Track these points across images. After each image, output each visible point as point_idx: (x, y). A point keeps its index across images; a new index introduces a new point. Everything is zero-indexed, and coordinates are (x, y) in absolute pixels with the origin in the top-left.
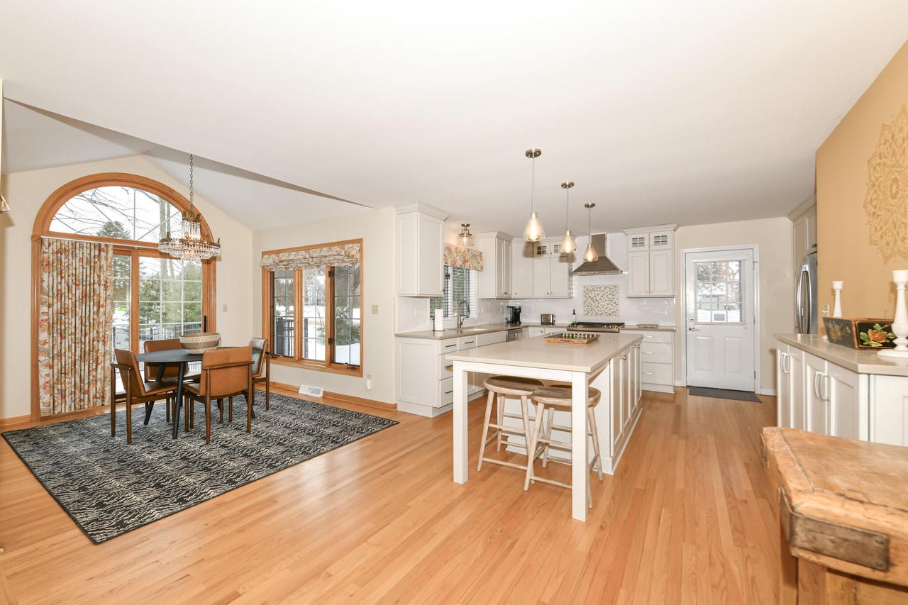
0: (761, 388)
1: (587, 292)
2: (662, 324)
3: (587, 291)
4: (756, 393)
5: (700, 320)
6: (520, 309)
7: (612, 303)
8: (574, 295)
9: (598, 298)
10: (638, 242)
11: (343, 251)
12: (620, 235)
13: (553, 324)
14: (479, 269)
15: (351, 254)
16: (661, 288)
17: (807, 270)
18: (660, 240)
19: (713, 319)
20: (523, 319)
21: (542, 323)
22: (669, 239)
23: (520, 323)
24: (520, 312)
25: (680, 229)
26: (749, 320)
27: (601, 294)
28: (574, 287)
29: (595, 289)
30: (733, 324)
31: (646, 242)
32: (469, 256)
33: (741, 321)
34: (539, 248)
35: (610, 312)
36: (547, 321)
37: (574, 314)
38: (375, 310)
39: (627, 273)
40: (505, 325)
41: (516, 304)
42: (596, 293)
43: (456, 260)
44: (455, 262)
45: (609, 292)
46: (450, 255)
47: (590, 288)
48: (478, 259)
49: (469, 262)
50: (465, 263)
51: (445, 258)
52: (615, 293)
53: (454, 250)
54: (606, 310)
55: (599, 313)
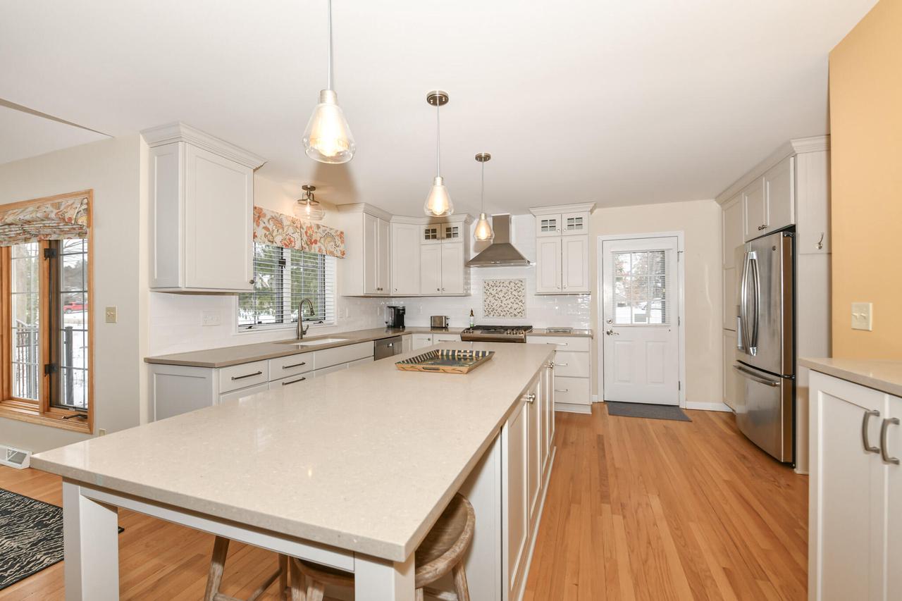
0: (686, 400)
1: (488, 288)
2: (575, 326)
3: (488, 286)
4: (681, 407)
5: (618, 322)
6: (404, 310)
7: (517, 301)
8: (472, 292)
9: (501, 295)
10: (548, 225)
11: (55, 211)
12: (528, 217)
13: (446, 328)
14: (339, 255)
15: (67, 216)
16: (576, 281)
17: (755, 257)
18: (575, 223)
19: (634, 320)
20: (408, 323)
21: (433, 328)
22: (585, 222)
23: (404, 327)
24: (404, 313)
25: (596, 211)
26: (673, 319)
27: (504, 290)
28: (472, 281)
29: (498, 284)
30: (656, 326)
31: (558, 225)
32: (319, 235)
33: (664, 321)
34: (448, 229)
35: (516, 313)
36: (439, 325)
37: (472, 315)
38: (111, 316)
39: (535, 264)
40: (385, 330)
41: (399, 303)
42: (499, 289)
43: (292, 239)
44: (291, 242)
45: (513, 288)
46: (280, 231)
47: (491, 283)
48: (337, 240)
49: (319, 244)
50: (312, 244)
51: (267, 233)
52: (521, 289)
53: (289, 223)
54: (511, 310)
55: (502, 315)
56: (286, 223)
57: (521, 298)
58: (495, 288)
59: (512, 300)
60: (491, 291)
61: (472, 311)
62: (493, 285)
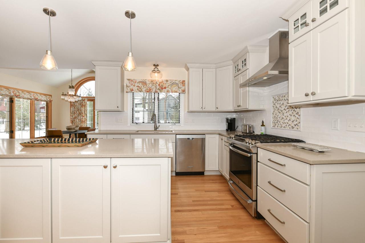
1: (274, 102)
9: (283, 108)
10: (299, 23)
14: (181, 92)
29: (281, 99)
31: (308, 17)
32: (167, 85)
35: (293, 125)
36: (245, 131)
37: (263, 125)
43: (151, 89)
44: (150, 90)
46: (145, 86)
48: (179, 85)
49: (167, 89)
50: (162, 89)
51: (139, 88)
53: (149, 82)
54: (290, 123)
55: (283, 126)
56: (148, 82)
57: (298, 110)
58: (279, 102)
59: (291, 113)
60: (276, 104)
61: (263, 122)
62: (278, 99)
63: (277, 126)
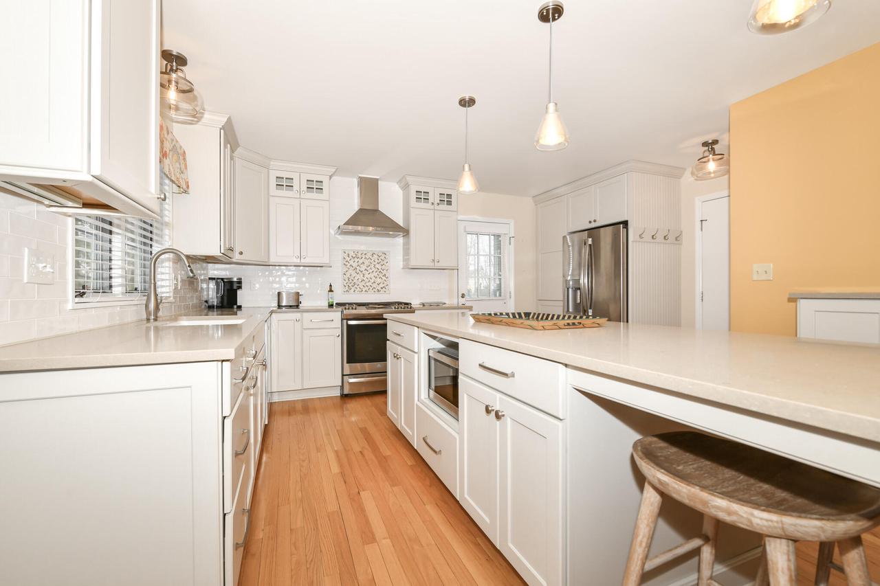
1: (348, 259)
3: (349, 257)
6: (240, 282)
7: (381, 275)
9: (363, 268)
10: (422, 196)
13: (298, 307)
14: (184, 186)
17: (591, 243)
21: (281, 307)
23: (239, 308)
24: (240, 287)
27: (367, 262)
29: (359, 255)
31: (431, 198)
32: (168, 144)
35: (379, 288)
37: (331, 291)
41: (234, 274)
42: (361, 261)
45: (376, 261)
47: (352, 254)
48: (181, 162)
49: (168, 159)
52: (385, 262)
54: (374, 285)
55: (364, 290)
57: (384, 272)
58: (356, 260)
59: (376, 274)
60: (351, 262)
61: (331, 286)
62: (354, 256)
63: (352, 290)
